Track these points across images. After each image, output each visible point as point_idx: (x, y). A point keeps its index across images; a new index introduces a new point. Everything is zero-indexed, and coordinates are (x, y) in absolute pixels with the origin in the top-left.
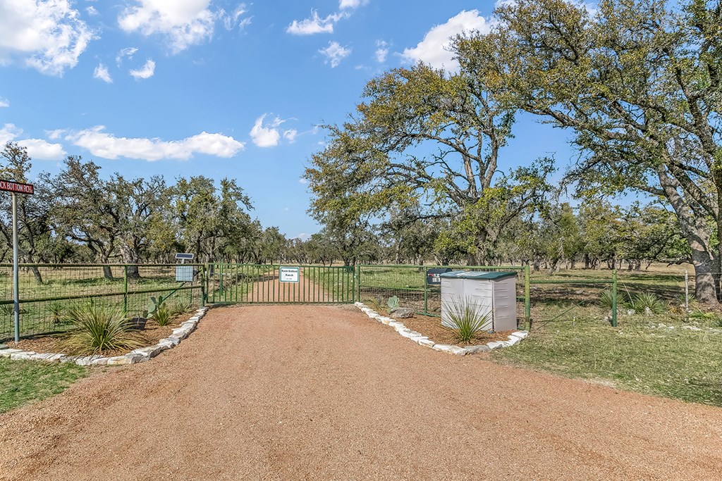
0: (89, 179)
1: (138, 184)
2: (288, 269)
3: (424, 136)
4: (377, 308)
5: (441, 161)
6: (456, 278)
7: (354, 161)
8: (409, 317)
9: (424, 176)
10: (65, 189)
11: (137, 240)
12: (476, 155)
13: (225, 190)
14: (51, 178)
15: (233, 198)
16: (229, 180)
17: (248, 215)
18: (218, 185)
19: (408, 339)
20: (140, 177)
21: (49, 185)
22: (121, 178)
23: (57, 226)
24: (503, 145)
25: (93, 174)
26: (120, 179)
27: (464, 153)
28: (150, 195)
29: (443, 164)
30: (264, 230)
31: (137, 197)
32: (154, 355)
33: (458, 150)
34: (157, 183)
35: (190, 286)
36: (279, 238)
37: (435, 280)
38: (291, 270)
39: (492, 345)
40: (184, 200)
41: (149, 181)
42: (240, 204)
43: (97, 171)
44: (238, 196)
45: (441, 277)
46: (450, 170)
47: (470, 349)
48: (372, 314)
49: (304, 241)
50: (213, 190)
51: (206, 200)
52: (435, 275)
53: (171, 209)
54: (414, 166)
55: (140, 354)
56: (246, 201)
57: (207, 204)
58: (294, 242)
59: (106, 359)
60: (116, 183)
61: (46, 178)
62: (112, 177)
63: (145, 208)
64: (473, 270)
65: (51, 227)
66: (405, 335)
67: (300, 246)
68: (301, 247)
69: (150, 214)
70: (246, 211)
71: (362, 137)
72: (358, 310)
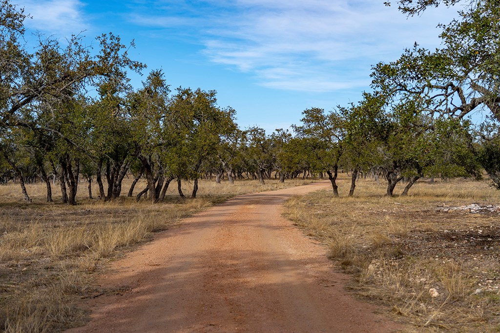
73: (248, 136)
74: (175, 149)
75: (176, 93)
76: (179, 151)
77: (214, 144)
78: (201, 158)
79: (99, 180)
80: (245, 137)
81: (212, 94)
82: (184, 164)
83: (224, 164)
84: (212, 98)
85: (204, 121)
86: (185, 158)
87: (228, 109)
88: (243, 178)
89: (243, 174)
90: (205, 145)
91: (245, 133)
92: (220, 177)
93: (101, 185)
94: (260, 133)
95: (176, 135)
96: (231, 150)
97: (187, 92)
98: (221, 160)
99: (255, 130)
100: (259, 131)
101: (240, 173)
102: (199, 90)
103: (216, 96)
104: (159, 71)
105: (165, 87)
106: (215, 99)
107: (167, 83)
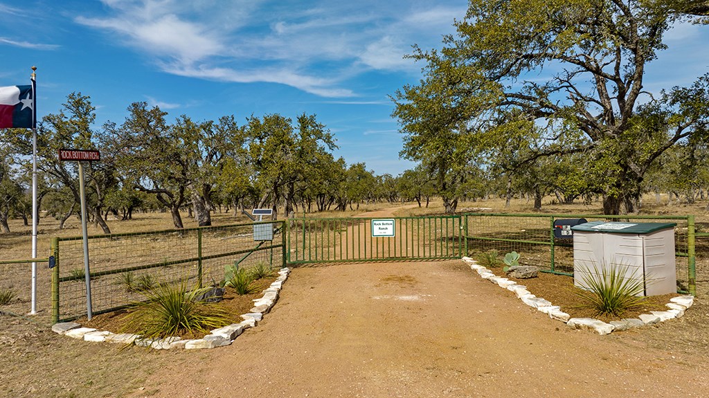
0: (156, 127)
1: (207, 127)
2: (381, 222)
3: (546, 55)
4: (490, 265)
5: (567, 84)
6: (593, 232)
7: (459, 93)
8: (532, 277)
9: (547, 106)
10: (131, 139)
11: (208, 187)
12: (613, 73)
13: (303, 128)
14: (116, 128)
15: (313, 137)
16: (308, 116)
17: (330, 155)
18: (295, 125)
19: (534, 310)
20: (208, 120)
21: (115, 136)
22: (189, 120)
23: (125, 177)
24: (651, 59)
25: (160, 121)
26: (187, 121)
27: (597, 71)
28: (220, 138)
29: (570, 89)
30: (348, 168)
31: (206, 142)
32: (234, 336)
33: (588, 69)
34: (227, 126)
35: (269, 245)
36: (365, 177)
37: (564, 233)
38: (385, 222)
39: (646, 319)
40: (258, 143)
41: (218, 123)
42: (320, 143)
43: (164, 117)
44: (319, 135)
45: (573, 231)
46: (578, 94)
47: (618, 324)
48: (486, 273)
49: (394, 177)
50: (289, 129)
51: (282, 142)
52: (564, 227)
53: (244, 152)
54: (534, 95)
55: (220, 337)
56: (328, 139)
57: (284, 147)
58: (383, 178)
59: (183, 342)
60: (183, 127)
61: (111, 129)
62: (178, 120)
63: (215, 153)
64: (615, 220)
65: (118, 179)
66: (531, 303)
67: (390, 182)
68: (392, 186)
69: (221, 158)
70: (327, 150)
71: (467, 63)
72: (467, 268)
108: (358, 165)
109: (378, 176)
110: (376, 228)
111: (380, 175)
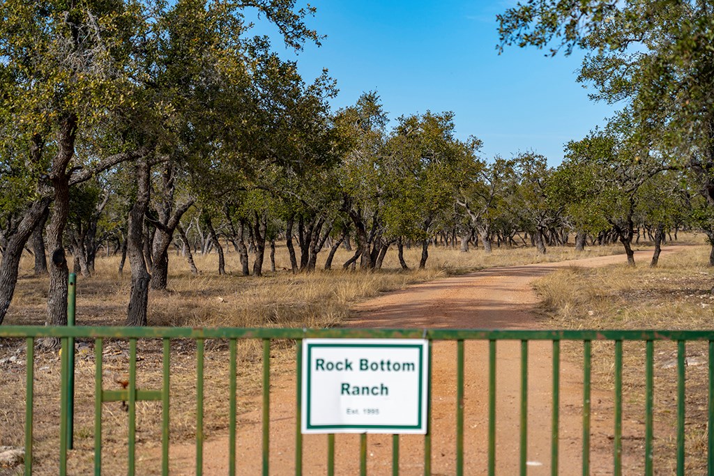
2: (354, 355)
38: (374, 355)
73: (517, 169)
74: (396, 202)
75: (398, 124)
76: (401, 205)
77: (448, 194)
78: (432, 214)
79: (289, 244)
80: (511, 171)
81: (448, 117)
82: (407, 222)
83: (474, 219)
84: (448, 122)
85: (435, 161)
86: (409, 214)
87: (471, 140)
88: (516, 244)
89: (516, 237)
90: (435, 196)
91: (511, 164)
92: (469, 240)
93: (292, 252)
94: (538, 164)
95: (398, 183)
96: (487, 193)
97: (412, 122)
98: (469, 211)
99: (528, 159)
100: (537, 159)
101: (507, 233)
102: (429, 114)
103: (454, 120)
104: (373, 93)
105: (381, 114)
106: (452, 125)
107: (384, 109)
108: (428, 118)
109: (500, 162)
110: (323, 385)
111: (508, 158)
